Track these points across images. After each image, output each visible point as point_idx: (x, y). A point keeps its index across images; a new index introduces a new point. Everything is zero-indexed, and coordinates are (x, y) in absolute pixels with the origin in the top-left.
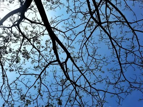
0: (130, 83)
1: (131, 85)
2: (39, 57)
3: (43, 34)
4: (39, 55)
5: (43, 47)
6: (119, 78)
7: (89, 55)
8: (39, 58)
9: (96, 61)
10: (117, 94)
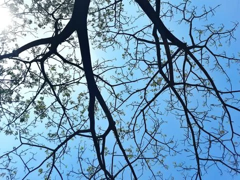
2: (62, 118)
3: (78, 82)
4: (63, 115)
5: (72, 103)
7: (146, 131)
9: (156, 145)
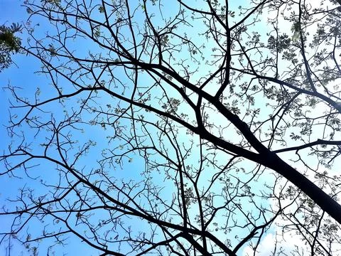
0: (33, 157)
3: (272, 118)
4: (252, 67)
6: (59, 147)
8: (248, 59)
9: (129, 142)
10: (33, 106)
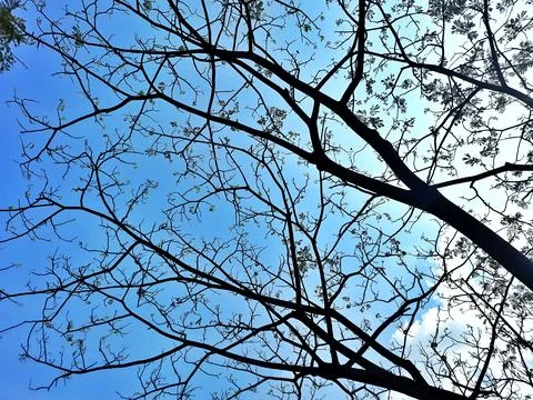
0: (64, 208)
1: (54, 203)
2: (398, 40)
3: (435, 133)
4: (402, 49)
5: (406, 84)
7: (247, 188)
8: (396, 35)
10: (56, 130)
